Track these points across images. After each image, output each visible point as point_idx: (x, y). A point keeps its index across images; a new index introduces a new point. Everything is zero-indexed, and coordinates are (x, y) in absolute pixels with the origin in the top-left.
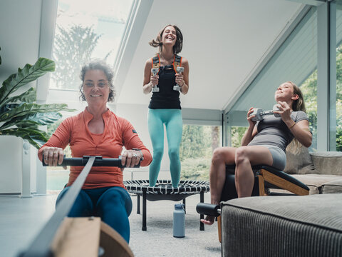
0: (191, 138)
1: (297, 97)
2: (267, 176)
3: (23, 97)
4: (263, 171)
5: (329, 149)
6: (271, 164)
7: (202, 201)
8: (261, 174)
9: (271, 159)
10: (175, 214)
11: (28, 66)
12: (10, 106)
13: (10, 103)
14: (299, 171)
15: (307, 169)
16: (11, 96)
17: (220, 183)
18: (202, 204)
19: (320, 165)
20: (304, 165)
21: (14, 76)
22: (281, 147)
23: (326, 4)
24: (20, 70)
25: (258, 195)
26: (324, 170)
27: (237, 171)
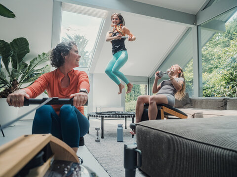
0: (134, 91)
1: (180, 72)
2: (165, 109)
3: (43, 70)
4: (164, 107)
5: (199, 96)
6: (167, 103)
7: (133, 122)
8: (162, 109)
9: (167, 101)
10: (118, 130)
11: (44, 54)
12: (35, 74)
13: (36, 72)
14: (184, 107)
15: (188, 106)
16: (35, 69)
17: (141, 113)
18: (133, 124)
19: (195, 104)
20: (187, 104)
21: (36, 58)
22: (172, 94)
23: (196, 27)
24: (39, 56)
25: (161, 119)
26: (196, 106)
27: (149, 107)
